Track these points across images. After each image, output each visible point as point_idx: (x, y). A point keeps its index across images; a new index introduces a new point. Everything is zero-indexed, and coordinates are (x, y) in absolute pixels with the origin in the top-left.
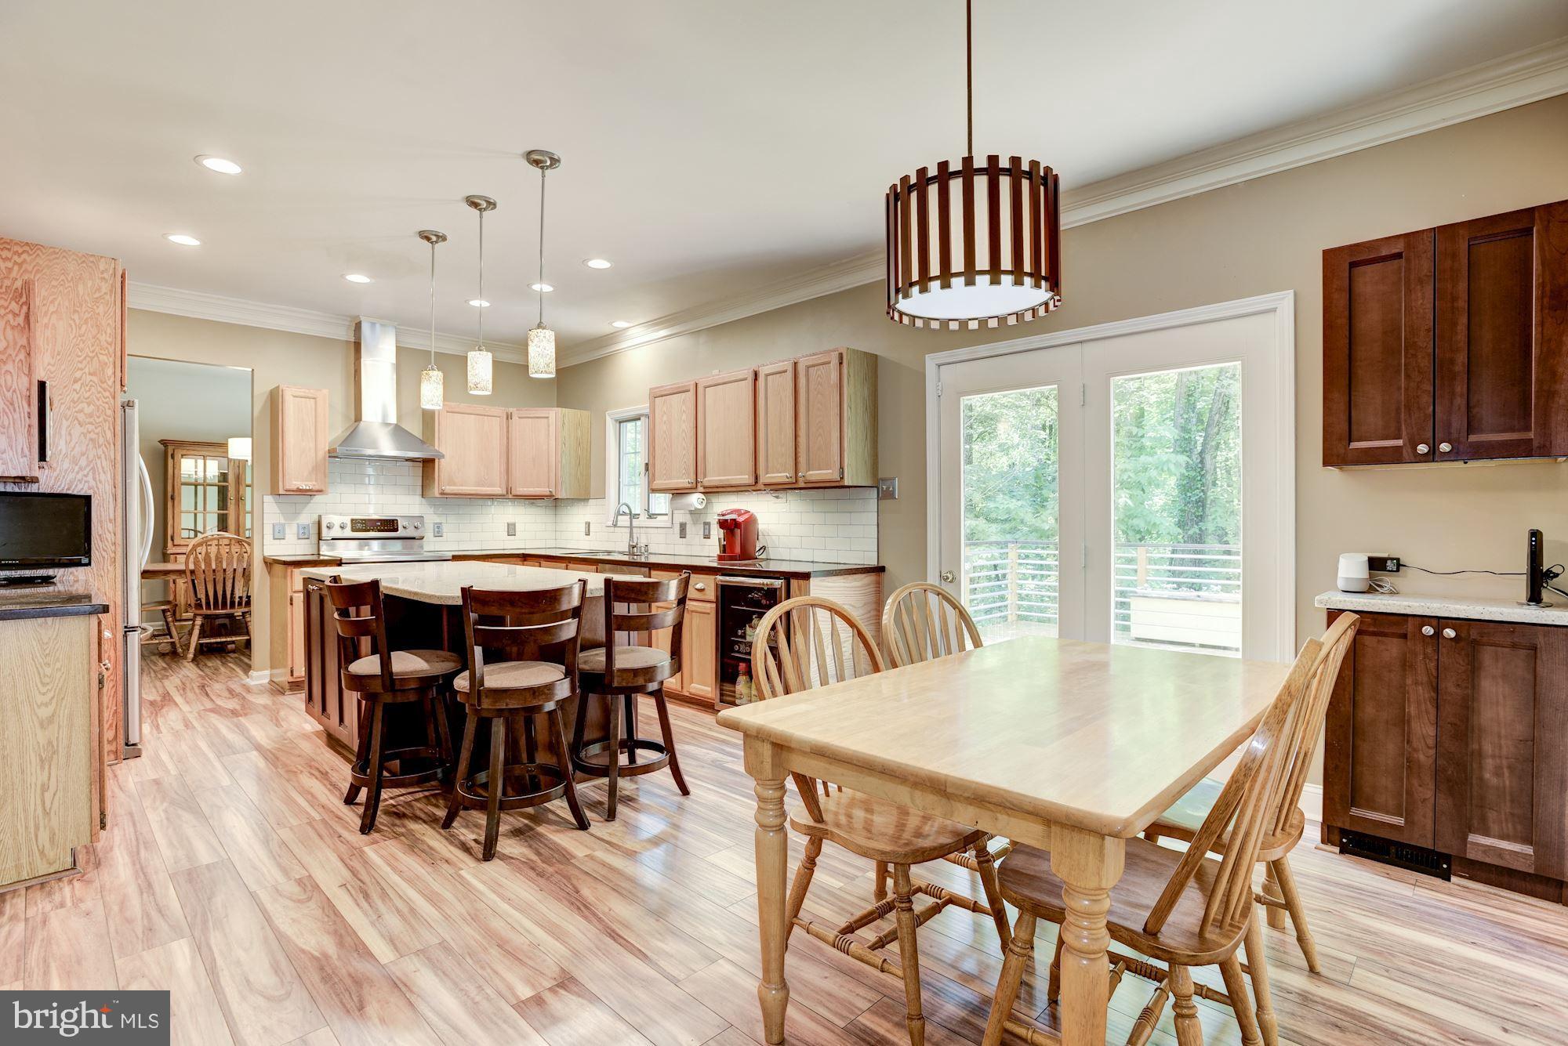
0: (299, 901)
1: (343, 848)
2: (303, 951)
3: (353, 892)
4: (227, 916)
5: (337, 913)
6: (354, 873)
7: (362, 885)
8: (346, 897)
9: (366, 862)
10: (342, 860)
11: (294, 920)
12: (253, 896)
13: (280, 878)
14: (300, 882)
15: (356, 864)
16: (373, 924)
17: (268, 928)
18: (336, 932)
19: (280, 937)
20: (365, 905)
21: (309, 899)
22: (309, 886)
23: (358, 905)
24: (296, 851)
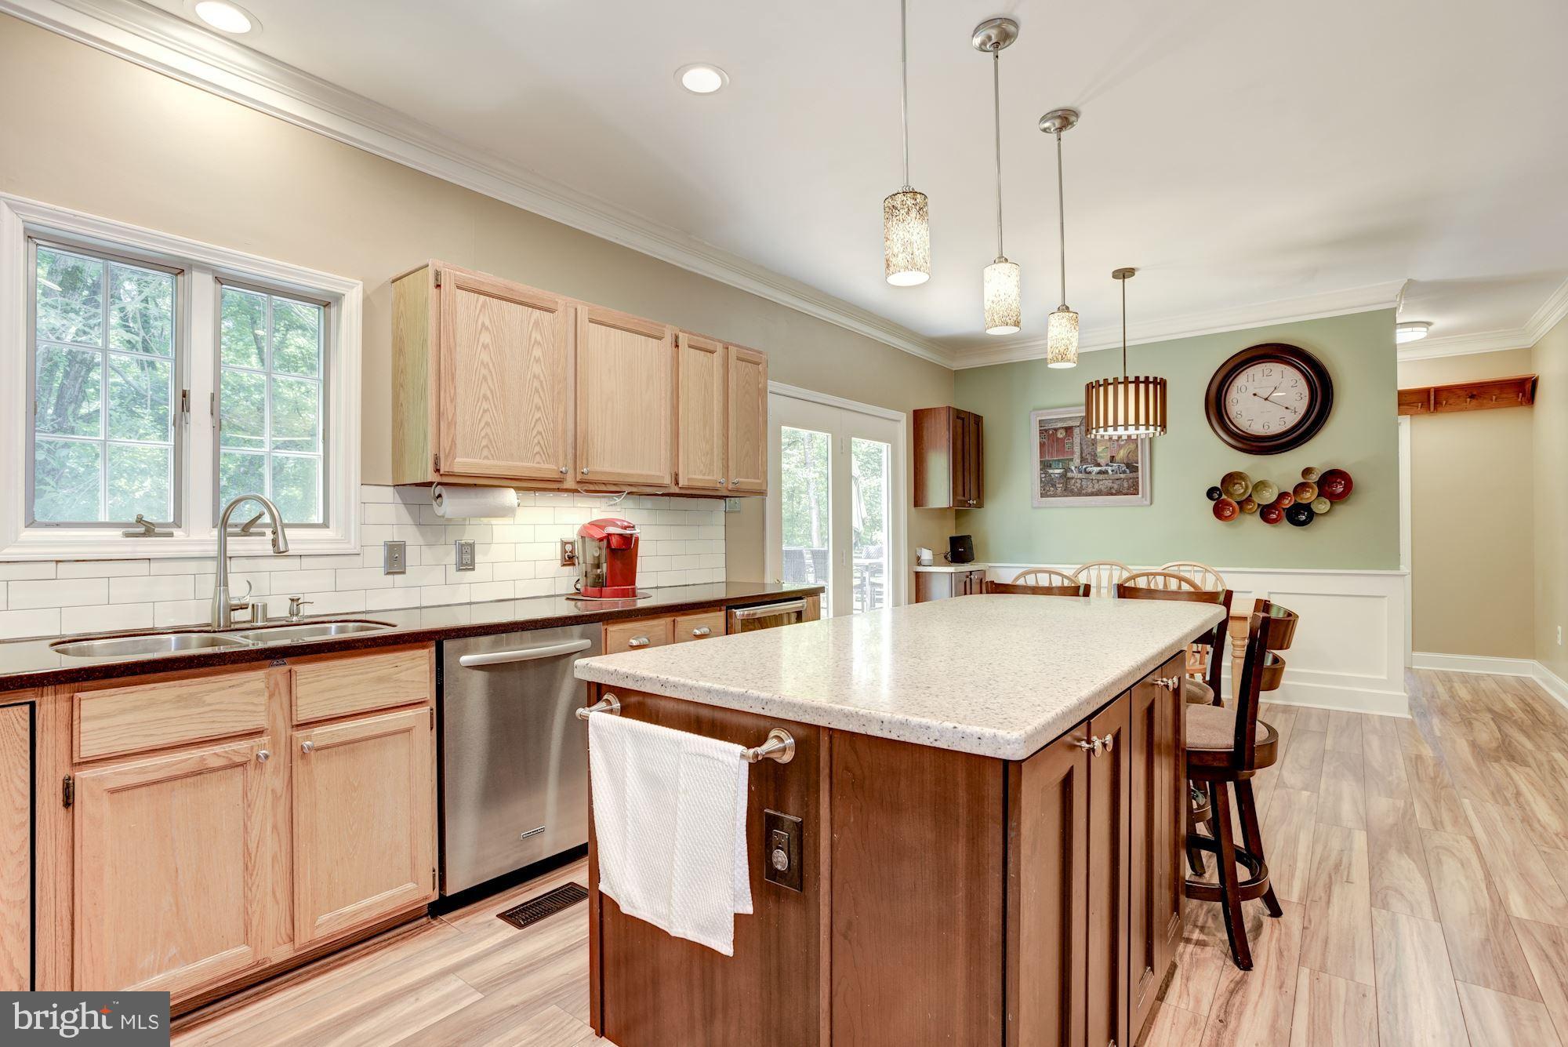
0: (1396, 891)
1: (1315, 914)
2: (1414, 861)
3: (1346, 873)
4: (1471, 914)
5: (1371, 869)
6: (1329, 889)
7: (1333, 875)
8: (1355, 876)
9: (1308, 888)
10: (1328, 902)
11: (1410, 881)
12: (1438, 918)
13: (1402, 919)
14: (1385, 906)
15: (1320, 891)
16: (1351, 849)
17: (1435, 886)
18: (1383, 858)
19: (1428, 877)
20: (1345, 860)
21: (1387, 888)
22: (1378, 897)
23: (1350, 864)
24: (1367, 940)
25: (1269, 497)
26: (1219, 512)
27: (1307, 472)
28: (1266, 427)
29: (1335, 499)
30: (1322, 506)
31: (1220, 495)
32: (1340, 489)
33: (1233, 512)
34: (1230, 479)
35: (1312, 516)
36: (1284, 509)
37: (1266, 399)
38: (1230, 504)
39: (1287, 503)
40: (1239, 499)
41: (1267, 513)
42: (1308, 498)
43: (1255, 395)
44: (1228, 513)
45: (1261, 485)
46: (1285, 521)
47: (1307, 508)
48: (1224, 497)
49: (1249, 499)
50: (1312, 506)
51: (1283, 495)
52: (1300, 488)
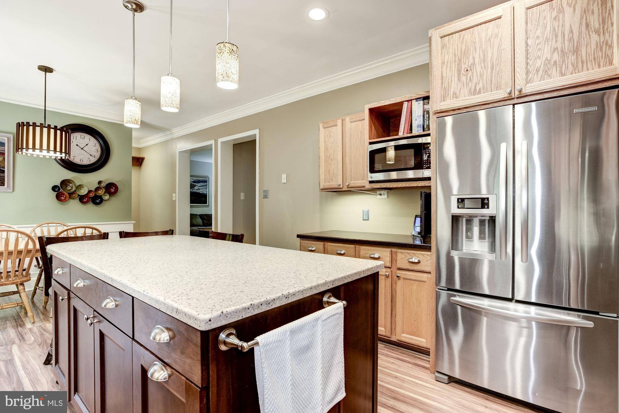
25: (84, 192)
26: (58, 197)
27: (100, 182)
28: (82, 161)
29: (111, 194)
30: (107, 197)
31: (59, 189)
32: (113, 190)
33: (65, 198)
34: (65, 183)
35: (102, 201)
36: (90, 198)
37: (82, 149)
38: (64, 194)
39: (92, 195)
40: (68, 192)
41: (83, 199)
42: (100, 193)
43: (77, 145)
44: (63, 198)
45: (80, 187)
46: (91, 202)
47: (100, 197)
48: (61, 190)
49: (74, 193)
50: (102, 196)
51: (90, 192)
52: (97, 189)
